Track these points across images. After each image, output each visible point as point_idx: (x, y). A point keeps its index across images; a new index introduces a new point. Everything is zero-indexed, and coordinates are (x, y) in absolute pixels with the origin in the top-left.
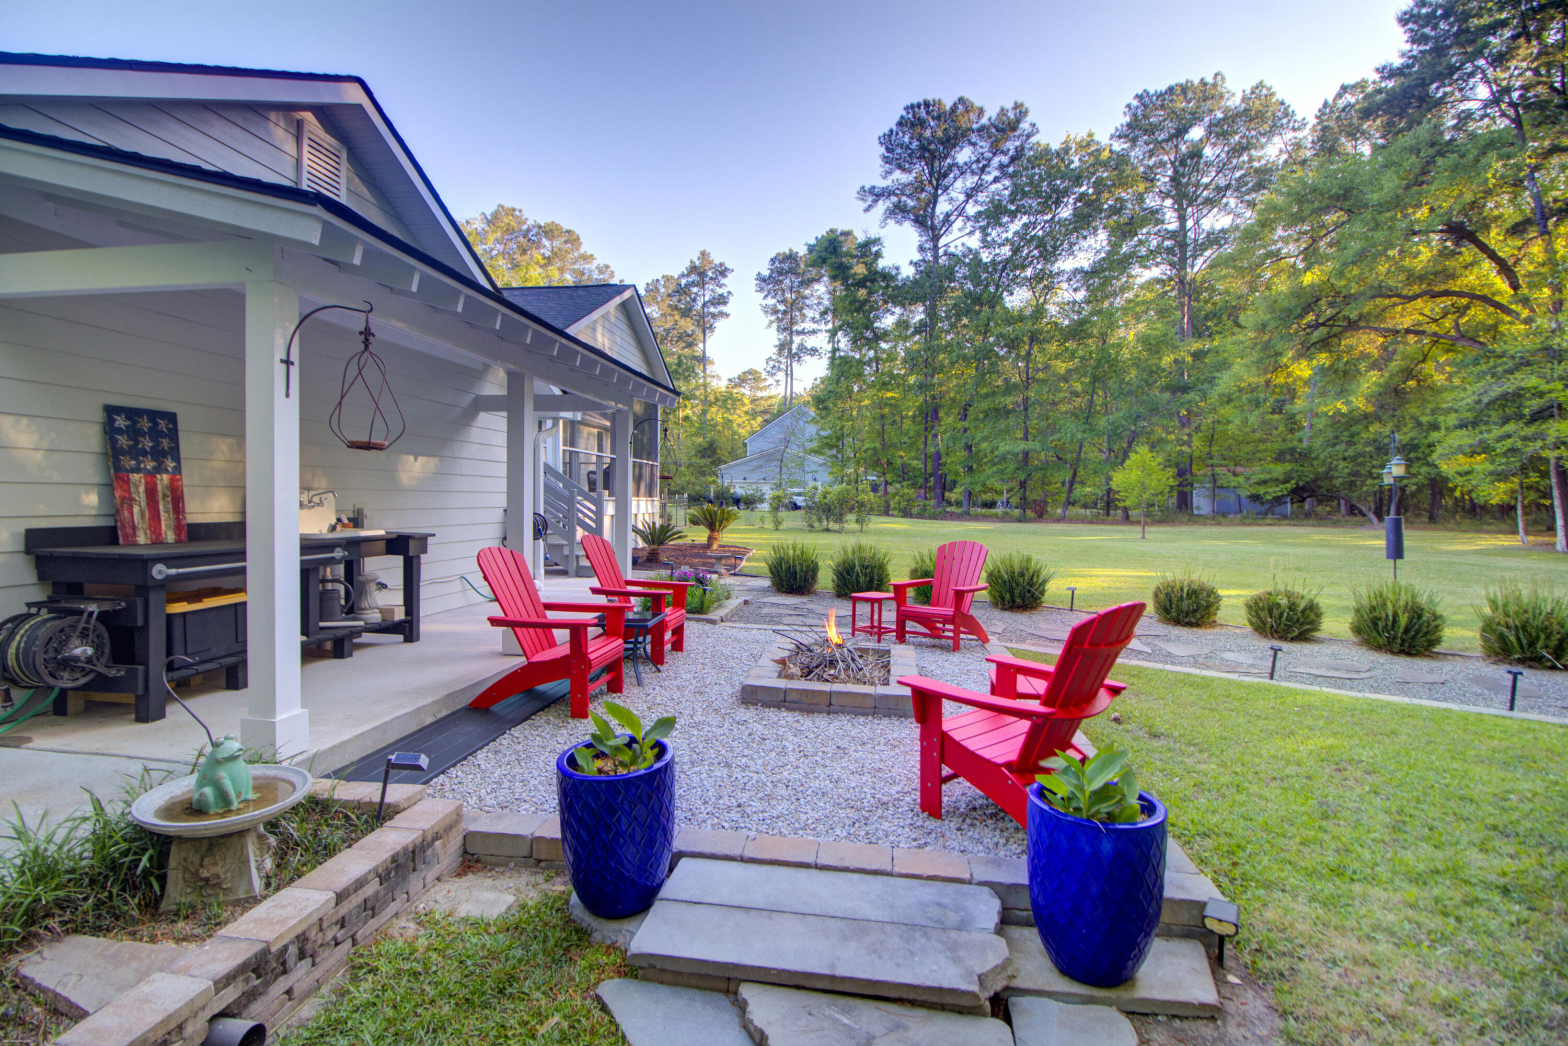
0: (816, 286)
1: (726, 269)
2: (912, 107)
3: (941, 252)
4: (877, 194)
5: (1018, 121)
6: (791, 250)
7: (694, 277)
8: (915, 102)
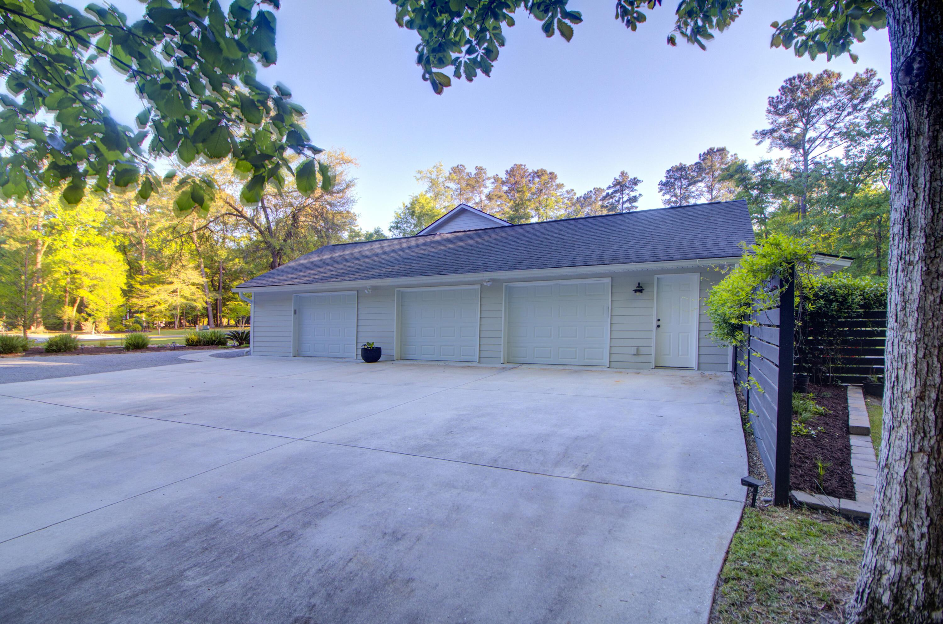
0: (699, 184)
1: (639, 181)
2: (790, 80)
3: (809, 162)
4: (764, 134)
5: (869, 80)
6: (681, 164)
7: (618, 187)
8: (791, 76)
